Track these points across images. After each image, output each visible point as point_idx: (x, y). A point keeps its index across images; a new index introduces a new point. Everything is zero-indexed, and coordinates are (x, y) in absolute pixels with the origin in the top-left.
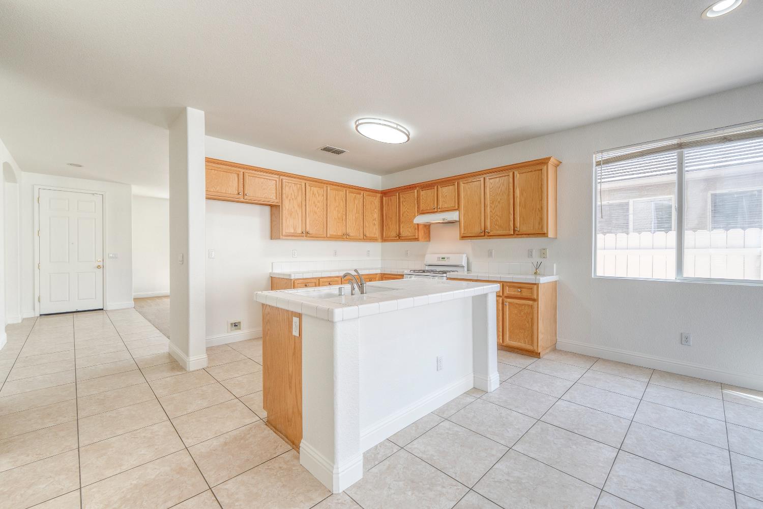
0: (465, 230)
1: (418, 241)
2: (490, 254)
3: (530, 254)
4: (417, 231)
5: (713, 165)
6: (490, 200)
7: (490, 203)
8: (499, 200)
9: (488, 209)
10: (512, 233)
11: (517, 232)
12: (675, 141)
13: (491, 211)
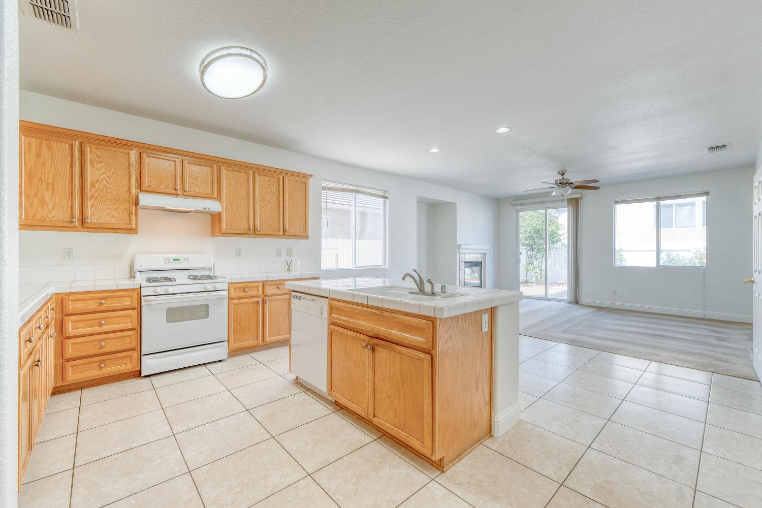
0: (227, 225)
1: (136, 233)
2: (238, 253)
3: (279, 253)
4: (133, 217)
5: (373, 207)
6: (259, 198)
7: (259, 201)
8: (269, 199)
9: (258, 207)
10: (282, 234)
11: (286, 233)
12: (354, 188)
13: (260, 209)
